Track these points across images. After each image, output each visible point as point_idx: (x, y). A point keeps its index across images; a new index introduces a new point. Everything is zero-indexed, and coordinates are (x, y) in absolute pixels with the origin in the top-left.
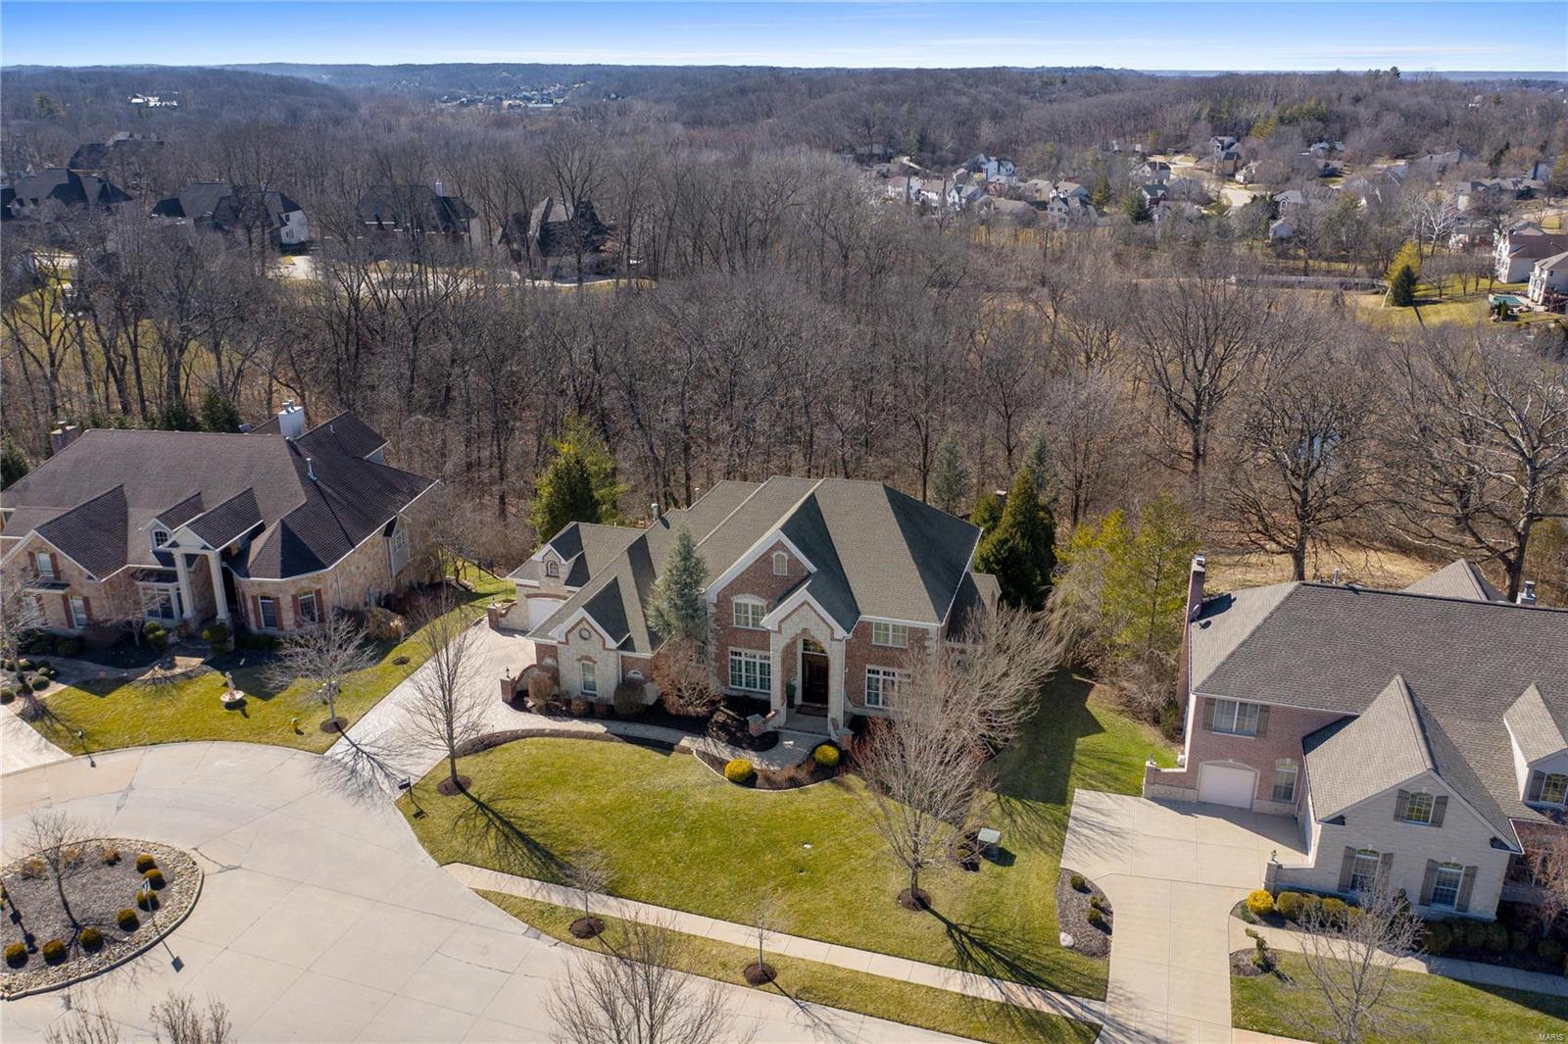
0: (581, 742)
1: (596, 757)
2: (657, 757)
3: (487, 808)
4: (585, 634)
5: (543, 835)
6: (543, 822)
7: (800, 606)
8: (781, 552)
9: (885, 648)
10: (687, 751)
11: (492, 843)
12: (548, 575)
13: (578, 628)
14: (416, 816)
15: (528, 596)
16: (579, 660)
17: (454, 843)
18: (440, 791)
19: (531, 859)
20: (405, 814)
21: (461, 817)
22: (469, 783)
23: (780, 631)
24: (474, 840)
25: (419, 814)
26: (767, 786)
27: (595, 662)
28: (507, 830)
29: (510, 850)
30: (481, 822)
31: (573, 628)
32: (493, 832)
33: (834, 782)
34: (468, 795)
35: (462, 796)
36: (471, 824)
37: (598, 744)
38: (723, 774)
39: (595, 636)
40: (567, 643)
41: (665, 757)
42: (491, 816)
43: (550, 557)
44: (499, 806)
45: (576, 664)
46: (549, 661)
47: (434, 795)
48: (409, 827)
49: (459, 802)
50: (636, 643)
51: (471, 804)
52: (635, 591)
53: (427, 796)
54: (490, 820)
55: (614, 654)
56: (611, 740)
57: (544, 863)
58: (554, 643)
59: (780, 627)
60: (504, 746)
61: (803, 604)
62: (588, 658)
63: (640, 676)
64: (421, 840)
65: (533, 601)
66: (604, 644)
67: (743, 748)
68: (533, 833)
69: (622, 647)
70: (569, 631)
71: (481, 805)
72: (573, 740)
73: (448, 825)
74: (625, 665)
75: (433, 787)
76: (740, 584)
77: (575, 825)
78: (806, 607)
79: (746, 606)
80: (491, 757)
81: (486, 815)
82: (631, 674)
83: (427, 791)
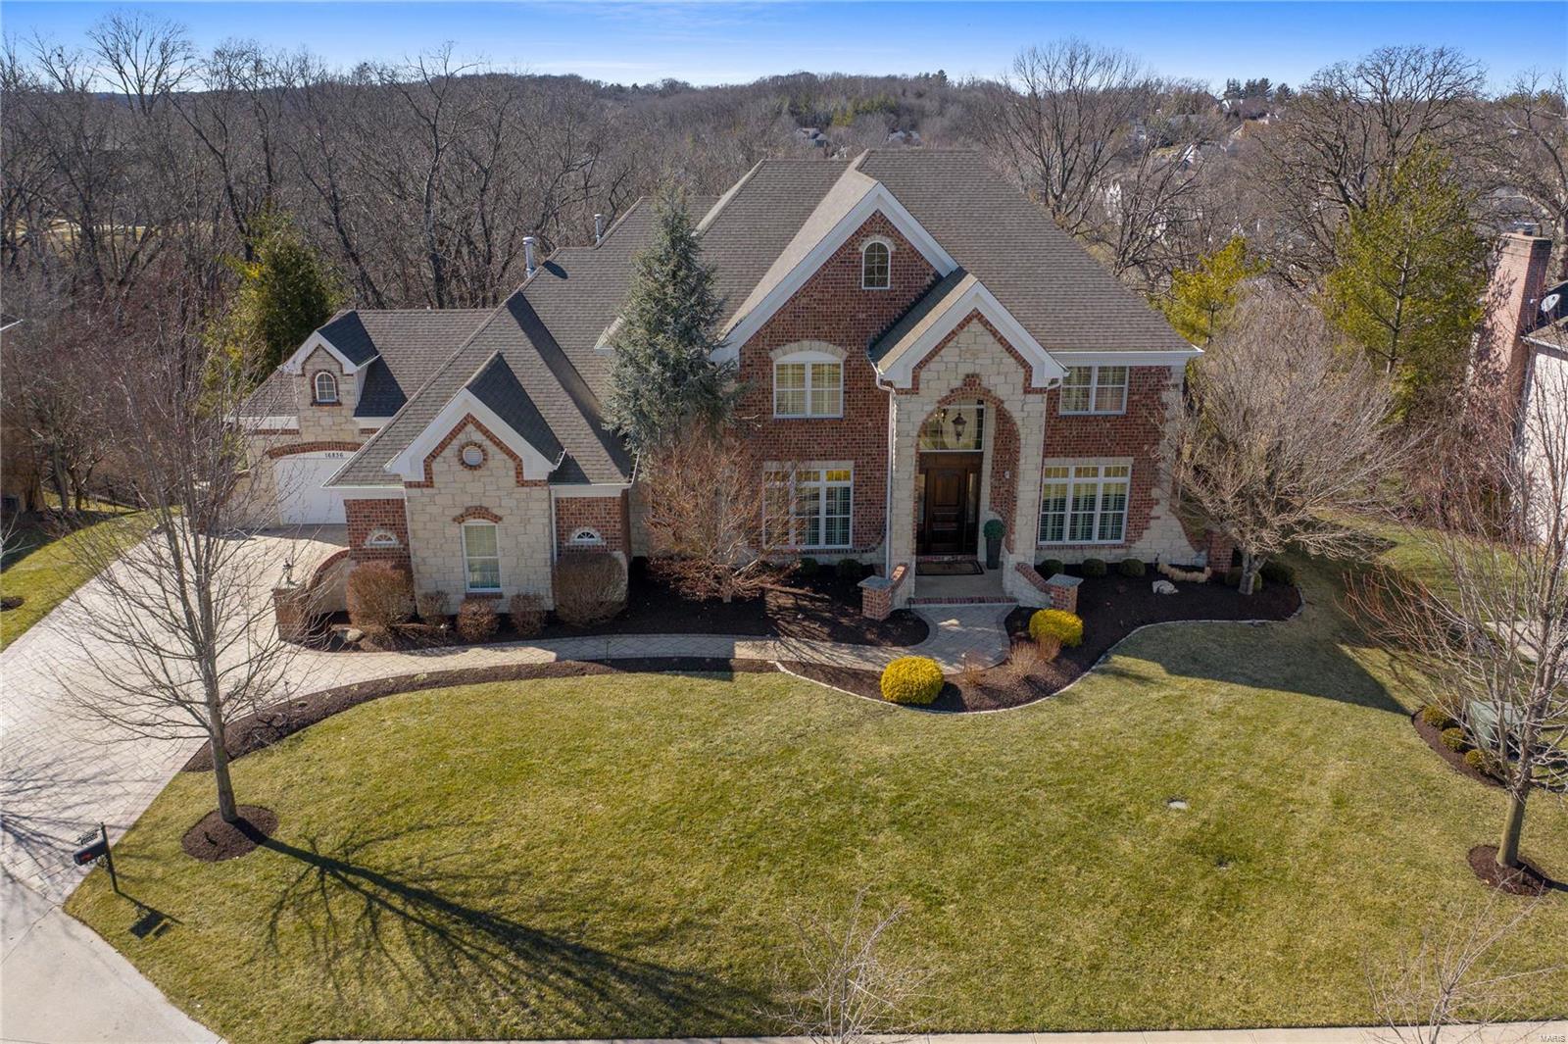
0: (513, 686)
1: (569, 708)
2: (712, 687)
3: (347, 868)
4: (473, 455)
5: (542, 907)
6: (525, 875)
7: (961, 326)
8: (878, 239)
9: (1086, 419)
10: (762, 667)
11: (407, 959)
12: (314, 403)
13: (456, 443)
14: (141, 929)
15: (274, 454)
16: (459, 519)
17: (287, 985)
18: (191, 851)
19: (544, 980)
20: (104, 935)
21: (280, 906)
22: (272, 821)
23: (915, 389)
24: (346, 961)
25: (150, 923)
26: (987, 701)
27: (497, 519)
28: (432, 914)
29: (466, 967)
30: (346, 908)
31: (443, 446)
32: (393, 929)
33: (1103, 672)
34: (280, 847)
35: (260, 851)
36: (320, 920)
37: (552, 685)
38: (881, 698)
39: (497, 458)
40: (429, 482)
41: (726, 684)
42: (368, 886)
43: (318, 362)
44: (381, 857)
45: (455, 531)
46: (377, 538)
47: (180, 865)
48: (127, 967)
49: (256, 869)
50: (586, 468)
51: (300, 867)
52: (549, 374)
53: (159, 872)
54: (371, 897)
55: (540, 493)
56: (582, 672)
57: (586, 983)
58: (396, 490)
59: (916, 379)
60: (326, 722)
61: (968, 320)
62: (480, 512)
63: (597, 540)
64: (177, 996)
65: (284, 464)
66: (519, 473)
67: (871, 643)
68: (511, 906)
69: (555, 478)
70: (433, 456)
71: (327, 865)
72: (495, 685)
73: (250, 937)
74: (564, 516)
75: (168, 843)
76: (788, 324)
77: (613, 864)
78: (975, 326)
79: (802, 367)
80: (303, 750)
81: (355, 887)
82: (574, 539)
83: (153, 857)
